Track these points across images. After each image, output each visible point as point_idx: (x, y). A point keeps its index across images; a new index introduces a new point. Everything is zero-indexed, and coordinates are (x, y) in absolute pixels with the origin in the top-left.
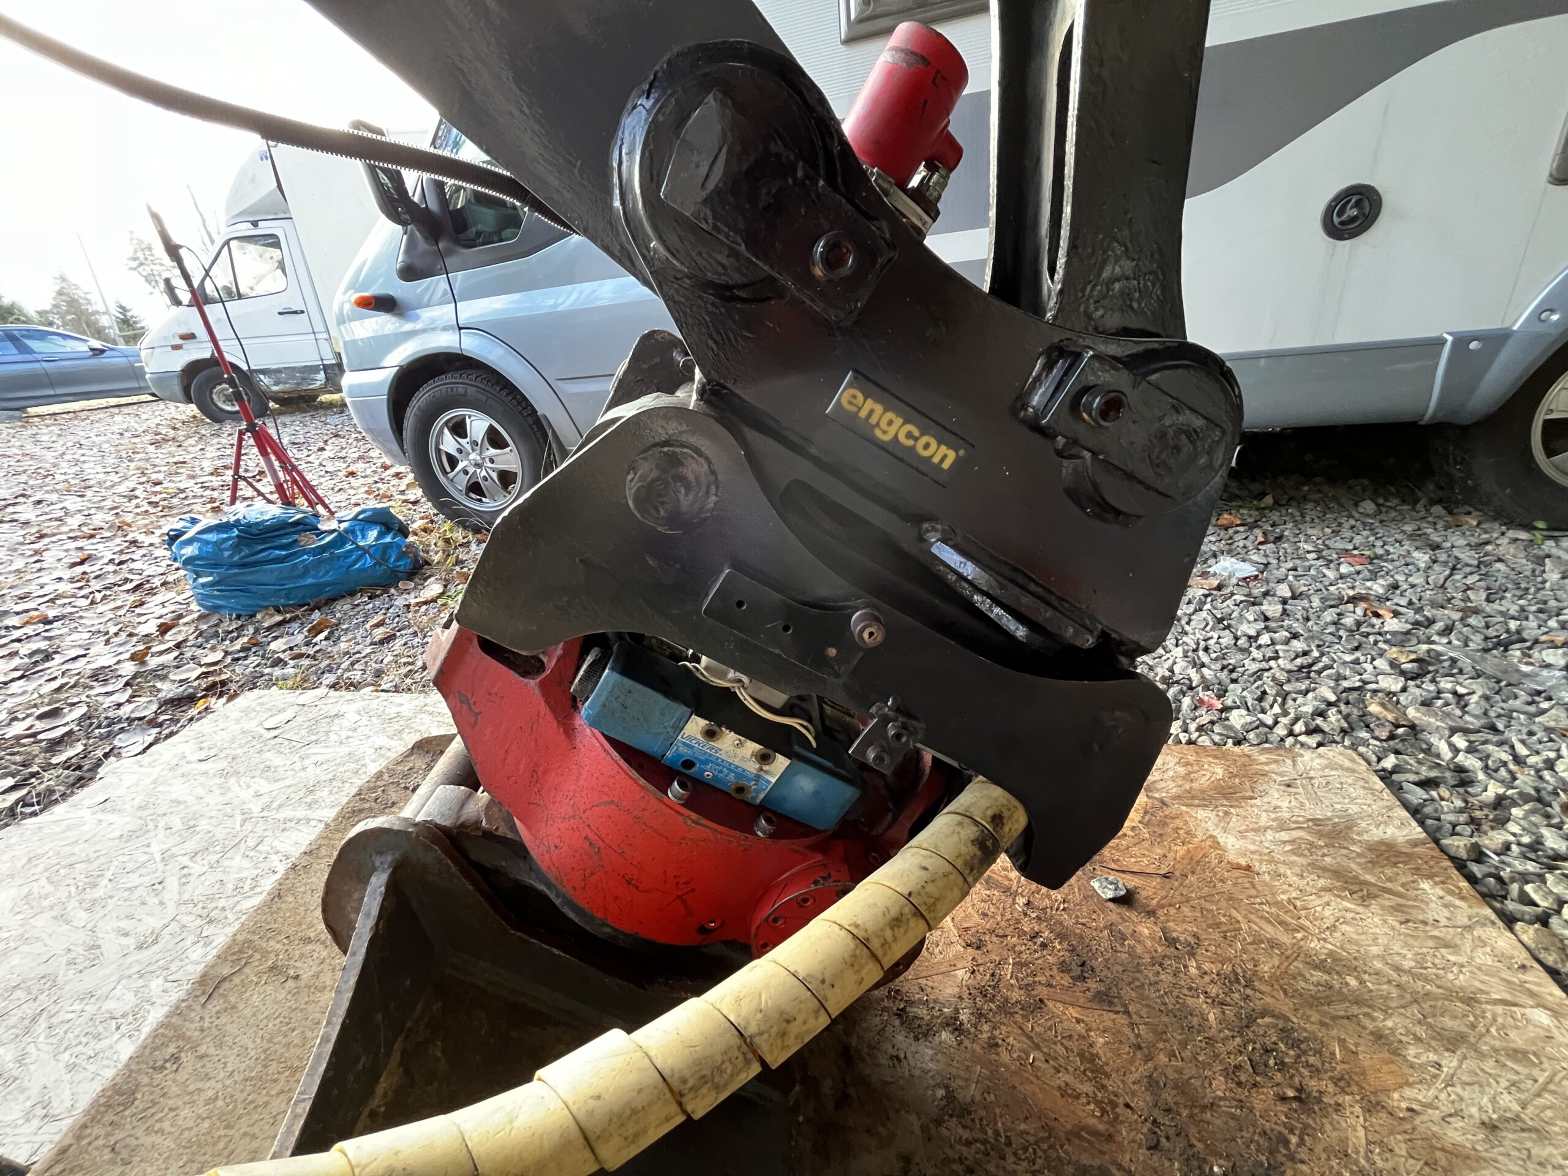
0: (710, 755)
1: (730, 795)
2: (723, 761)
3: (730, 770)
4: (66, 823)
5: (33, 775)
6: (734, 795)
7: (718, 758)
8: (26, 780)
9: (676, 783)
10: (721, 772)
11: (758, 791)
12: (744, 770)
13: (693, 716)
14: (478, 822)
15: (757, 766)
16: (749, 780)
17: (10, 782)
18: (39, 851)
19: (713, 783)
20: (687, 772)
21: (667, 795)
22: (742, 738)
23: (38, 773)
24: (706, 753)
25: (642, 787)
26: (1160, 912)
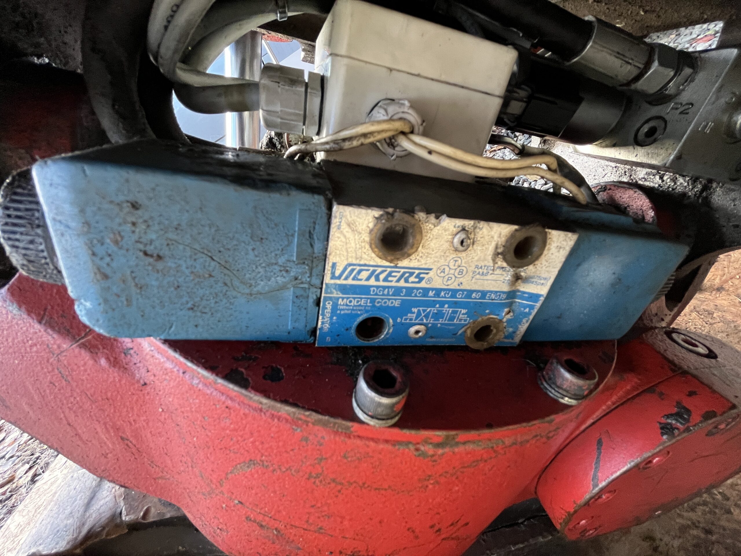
0: (410, 291)
1: (465, 349)
2: (438, 291)
3: (455, 304)
4: (49, 482)
5: (37, 458)
6: (476, 345)
7: (426, 291)
8: (34, 462)
9: (362, 384)
10: (438, 315)
11: (515, 322)
12: (484, 294)
13: (336, 208)
14: (115, 517)
15: (508, 276)
16: (496, 307)
17: (27, 466)
18: (39, 504)
19: (430, 342)
20: (375, 342)
21: (355, 419)
22: (468, 223)
23: (39, 456)
24: (398, 291)
25: (295, 422)
26: (726, 286)
